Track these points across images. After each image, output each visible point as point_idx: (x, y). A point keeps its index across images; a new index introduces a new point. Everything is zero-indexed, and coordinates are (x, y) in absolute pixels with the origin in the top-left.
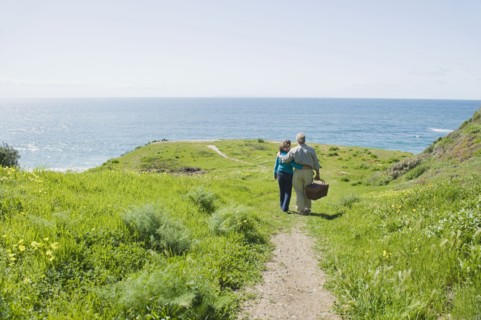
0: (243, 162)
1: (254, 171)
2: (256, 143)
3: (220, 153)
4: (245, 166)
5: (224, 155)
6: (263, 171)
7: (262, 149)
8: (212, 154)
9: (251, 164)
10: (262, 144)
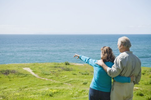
0: (52, 81)
1: (60, 88)
2: (63, 65)
3: (33, 74)
4: (54, 84)
5: (36, 75)
6: (68, 88)
7: (68, 70)
8: (26, 75)
9: (59, 82)
10: (68, 66)
